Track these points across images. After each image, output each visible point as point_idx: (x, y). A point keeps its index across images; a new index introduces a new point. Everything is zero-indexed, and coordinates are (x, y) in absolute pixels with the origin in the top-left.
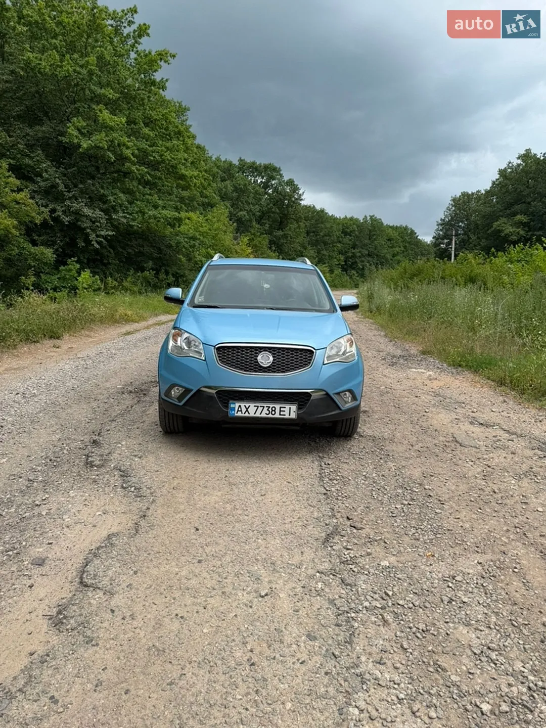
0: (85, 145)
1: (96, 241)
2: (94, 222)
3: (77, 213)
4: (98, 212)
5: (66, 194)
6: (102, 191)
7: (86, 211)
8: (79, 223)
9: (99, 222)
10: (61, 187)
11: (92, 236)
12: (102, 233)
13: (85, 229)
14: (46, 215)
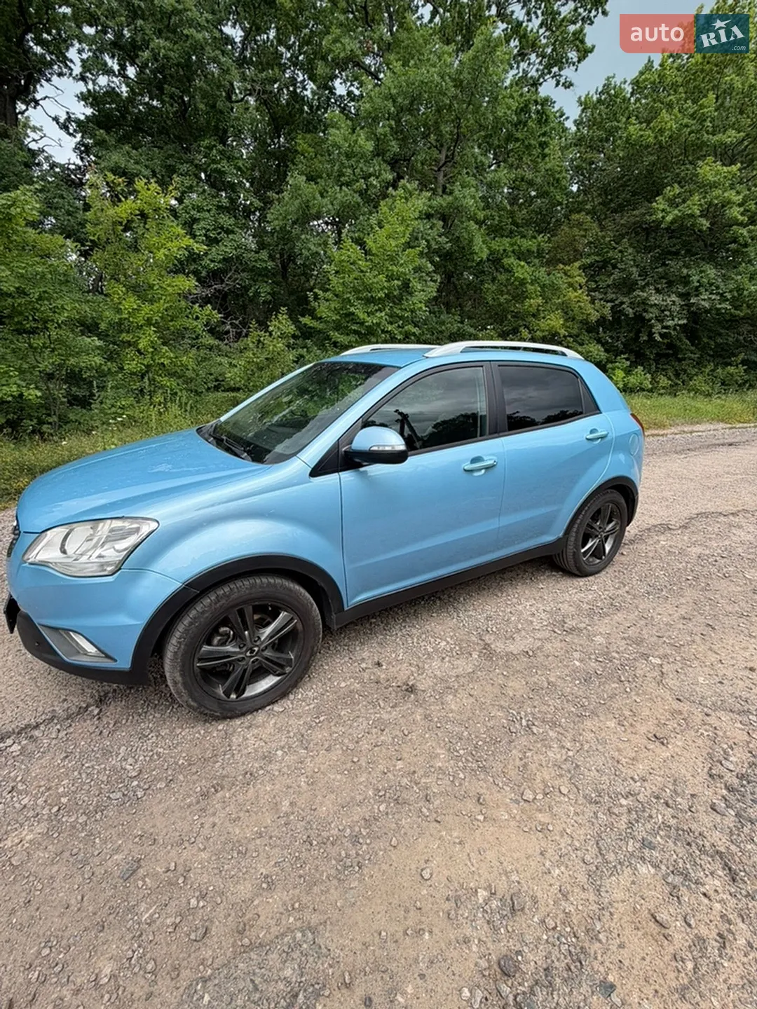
0: (669, 218)
1: (660, 334)
2: (663, 311)
3: (644, 302)
4: (674, 298)
5: (639, 282)
6: (685, 271)
7: (655, 299)
8: (644, 314)
9: (670, 310)
10: (635, 275)
11: (657, 328)
12: (670, 323)
13: (650, 320)
14: (607, 311)
